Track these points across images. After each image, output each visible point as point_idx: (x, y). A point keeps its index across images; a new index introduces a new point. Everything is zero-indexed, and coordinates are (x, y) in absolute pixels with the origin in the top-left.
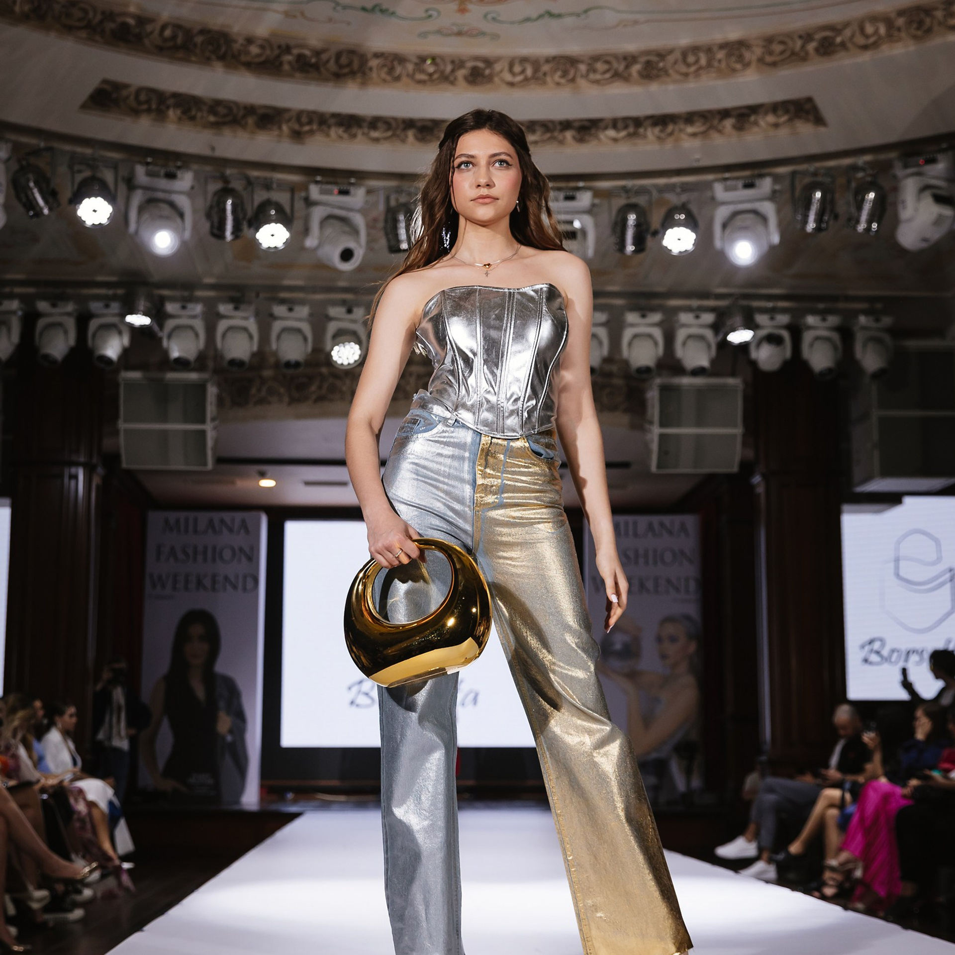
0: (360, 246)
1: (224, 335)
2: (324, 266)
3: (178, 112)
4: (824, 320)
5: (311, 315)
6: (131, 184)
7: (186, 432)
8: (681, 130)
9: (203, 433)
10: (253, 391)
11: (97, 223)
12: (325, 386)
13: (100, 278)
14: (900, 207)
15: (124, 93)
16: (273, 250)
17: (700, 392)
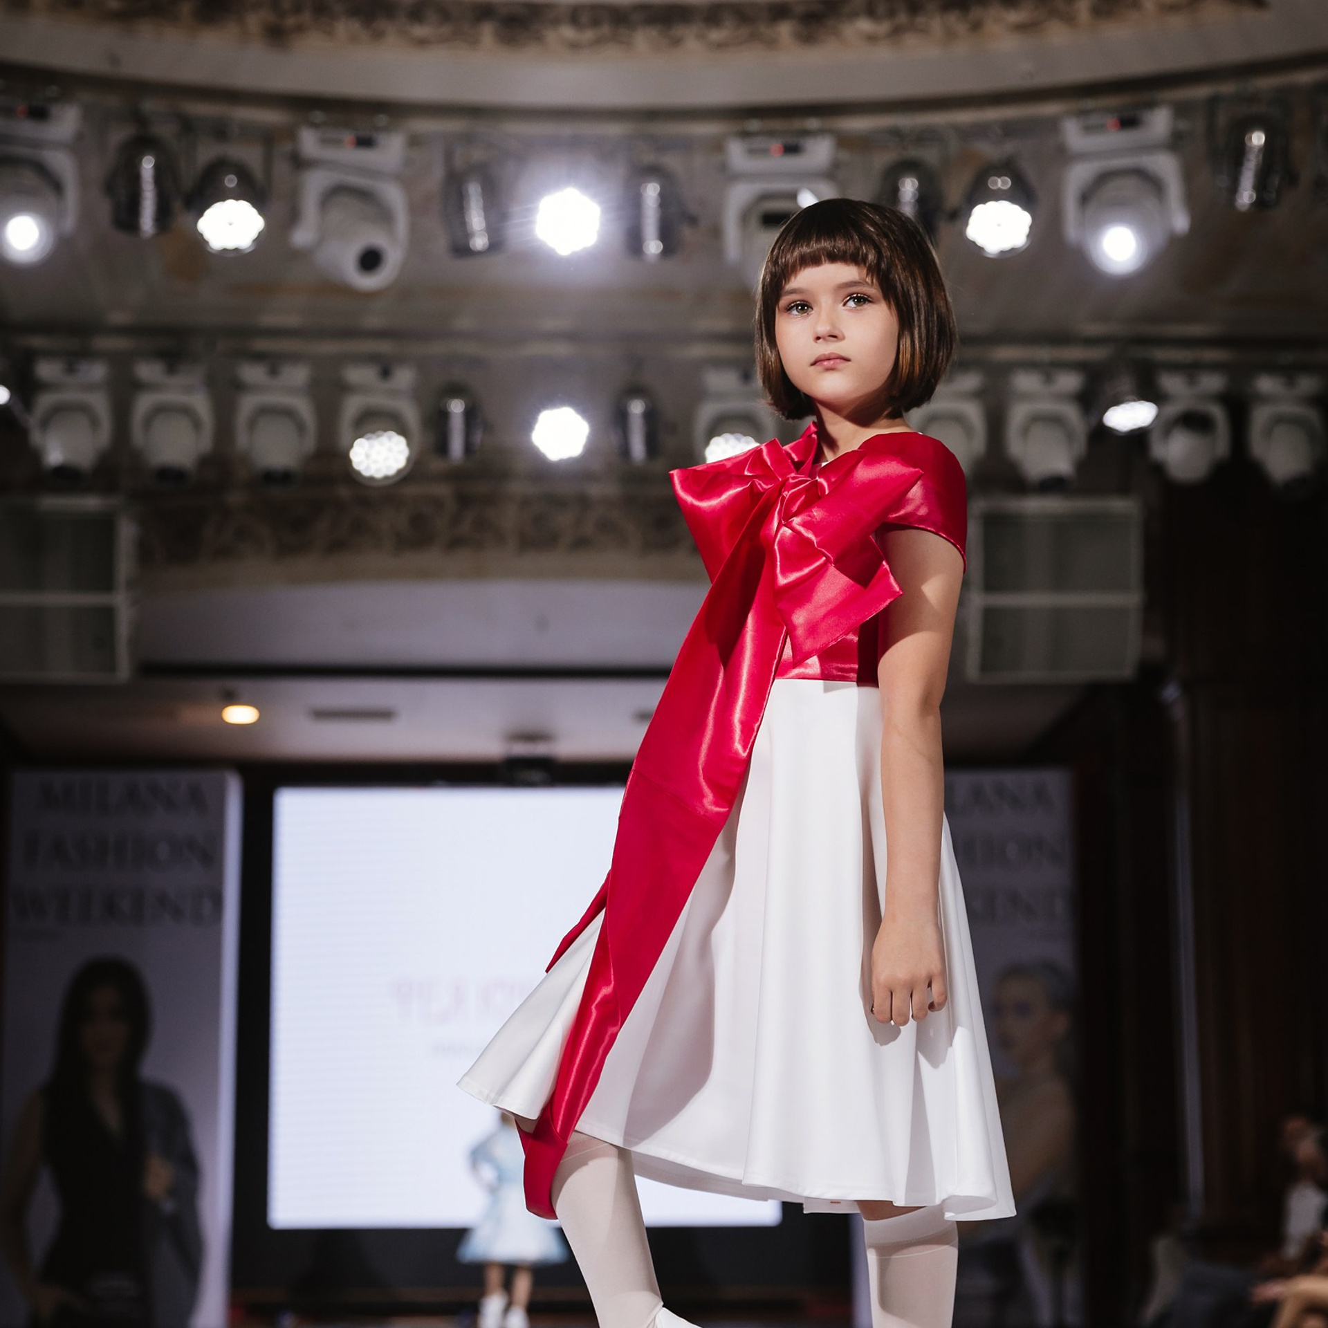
0: (396, 244)
1: (148, 422)
4: (1291, 384)
5: (312, 382)
7: (77, 609)
8: (994, 19)
9: (110, 611)
10: (208, 532)
12: (345, 521)
16: (232, 255)
17: (1061, 527)
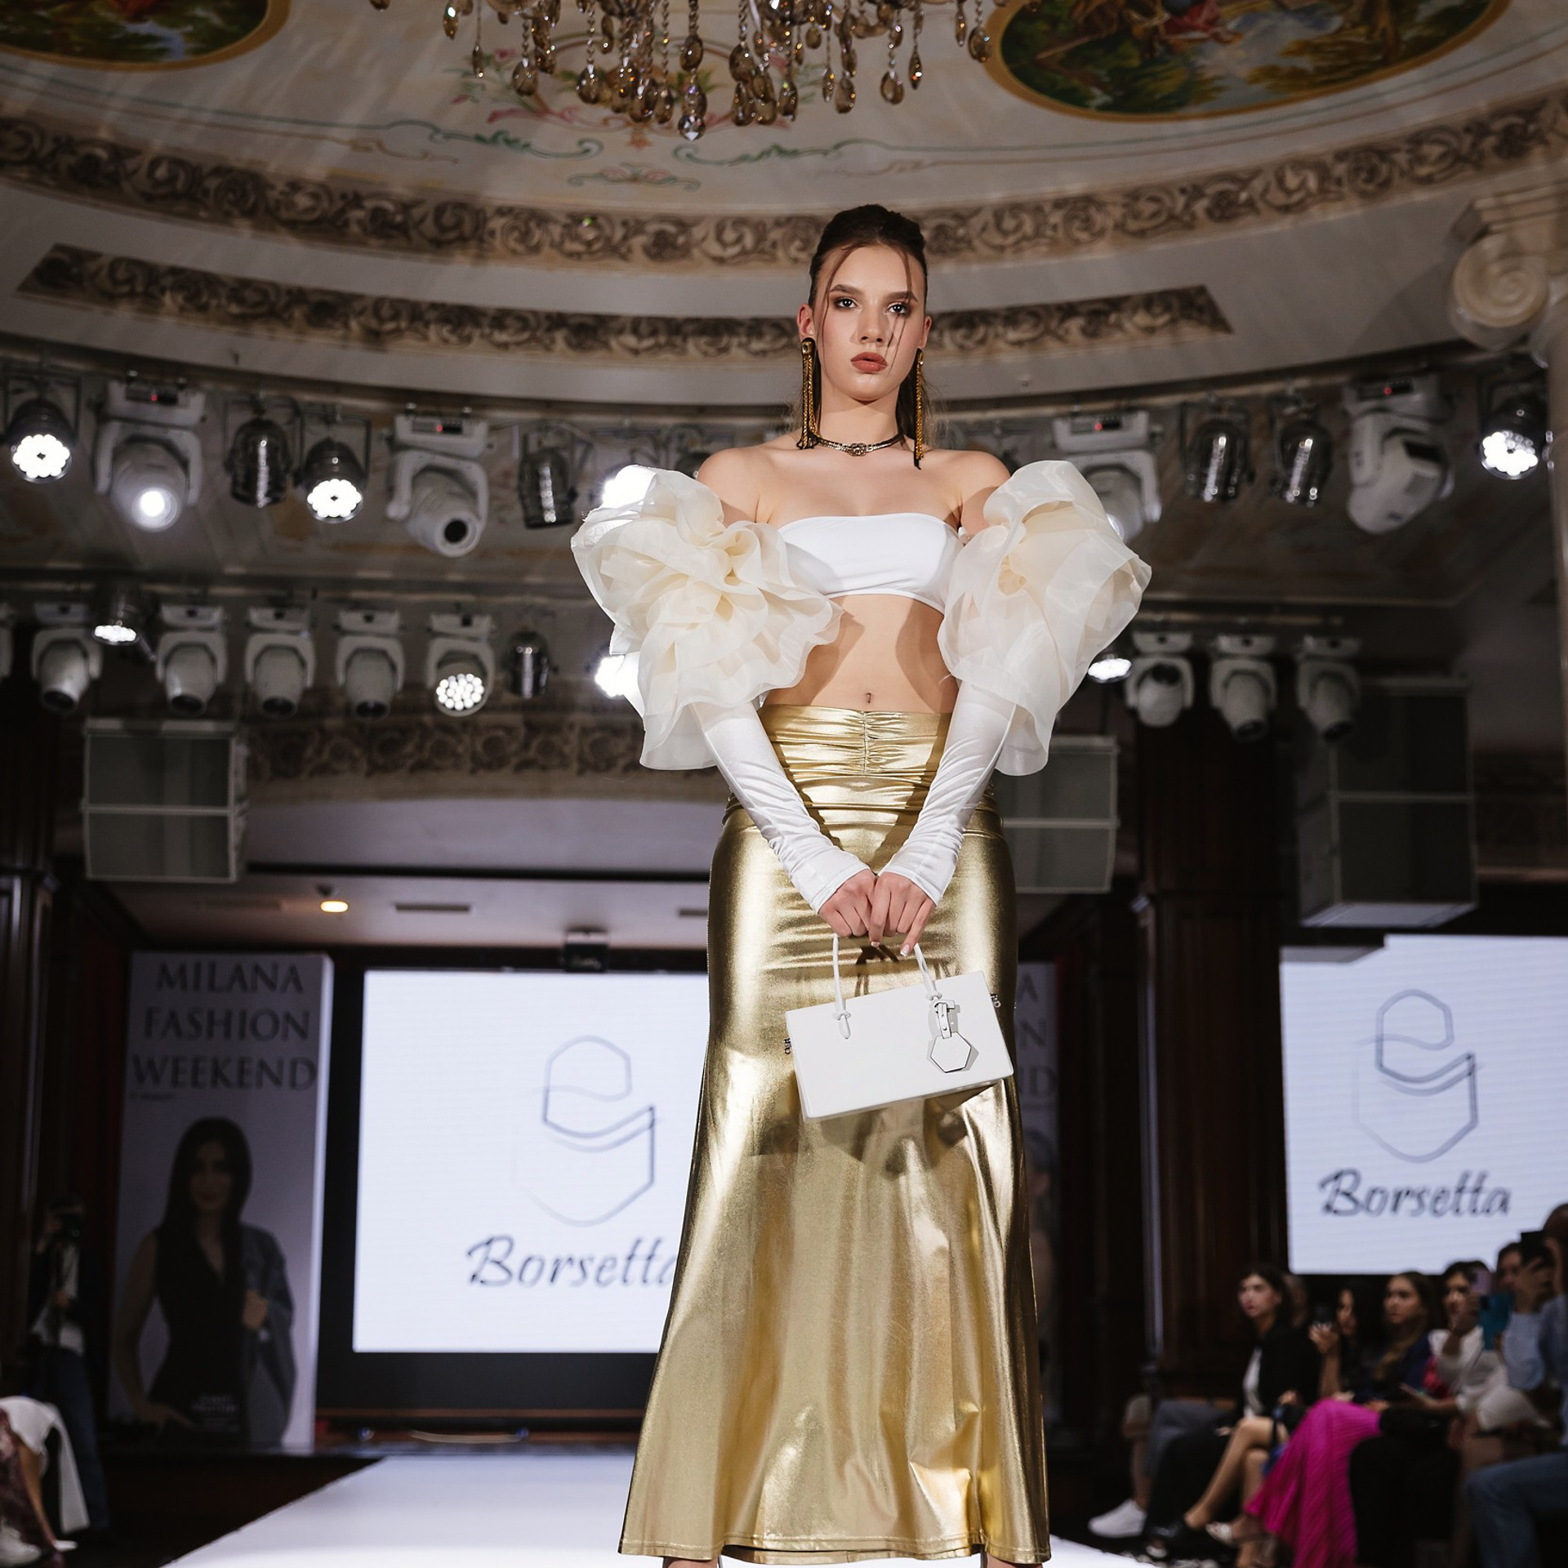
0: (478, 517)
1: (258, 660)
2: (417, 548)
3: (180, 299)
4: (1247, 643)
5: (402, 628)
6: (101, 413)
7: (193, 819)
8: (997, 336)
9: (223, 821)
10: (309, 752)
11: (44, 475)
12: (429, 744)
13: (53, 565)
14: (1353, 462)
15: (92, 266)
16: (335, 522)
